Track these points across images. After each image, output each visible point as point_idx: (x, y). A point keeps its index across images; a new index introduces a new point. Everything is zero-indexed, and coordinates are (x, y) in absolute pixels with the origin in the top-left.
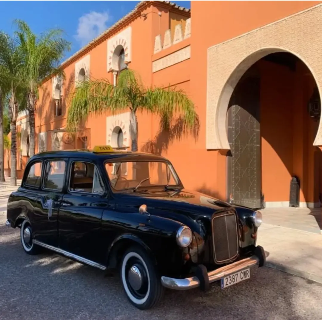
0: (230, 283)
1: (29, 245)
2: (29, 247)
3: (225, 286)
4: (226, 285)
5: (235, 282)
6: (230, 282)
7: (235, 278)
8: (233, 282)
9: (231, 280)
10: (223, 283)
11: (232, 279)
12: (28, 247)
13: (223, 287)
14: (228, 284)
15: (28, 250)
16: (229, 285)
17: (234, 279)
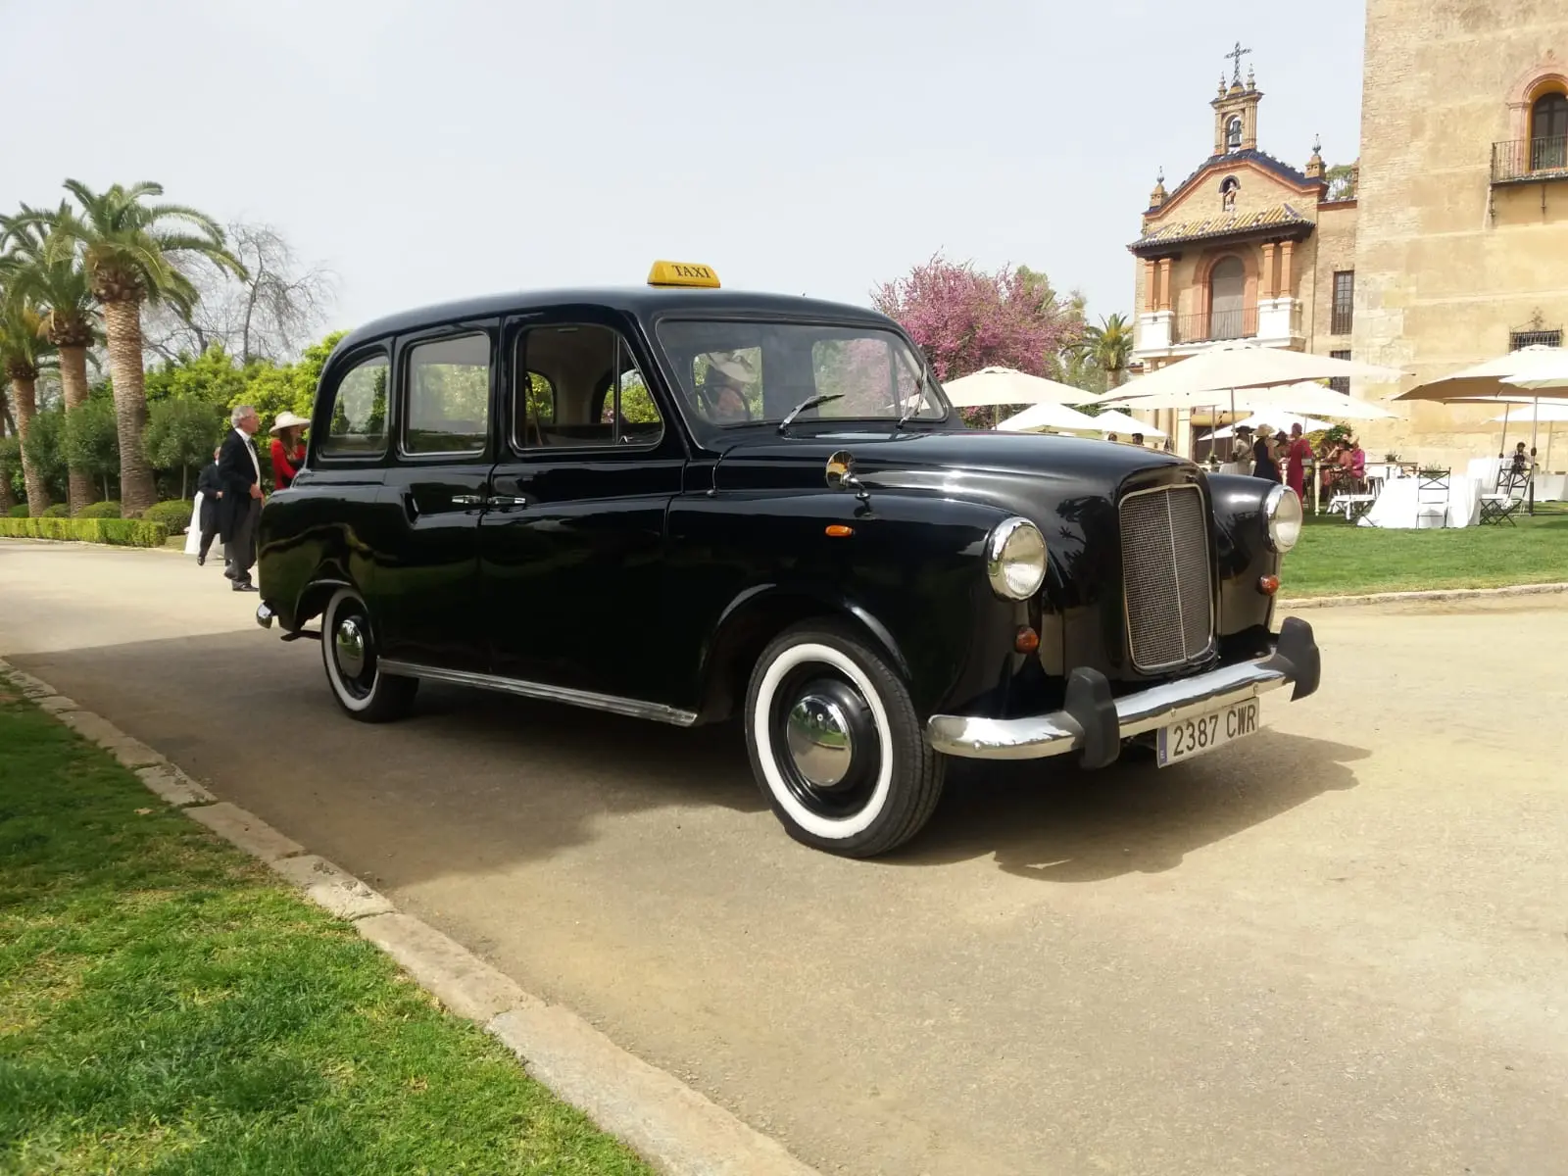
0: (1190, 749)
1: (361, 688)
2: (360, 696)
3: (1172, 759)
4: (1177, 753)
5: (1208, 747)
6: (1190, 742)
7: (1209, 731)
8: (1202, 745)
9: (1192, 736)
10: (1164, 748)
11: (1197, 733)
12: (357, 694)
13: (1165, 760)
14: (1182, 752)
15: (356, 704)
16: (1187, 754)
17: (1203, 732)
